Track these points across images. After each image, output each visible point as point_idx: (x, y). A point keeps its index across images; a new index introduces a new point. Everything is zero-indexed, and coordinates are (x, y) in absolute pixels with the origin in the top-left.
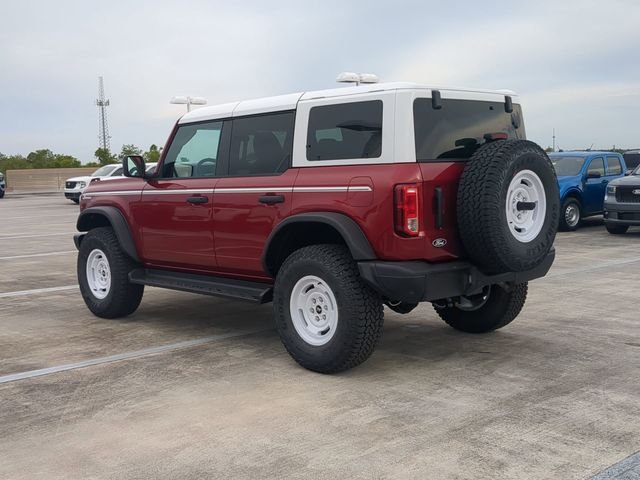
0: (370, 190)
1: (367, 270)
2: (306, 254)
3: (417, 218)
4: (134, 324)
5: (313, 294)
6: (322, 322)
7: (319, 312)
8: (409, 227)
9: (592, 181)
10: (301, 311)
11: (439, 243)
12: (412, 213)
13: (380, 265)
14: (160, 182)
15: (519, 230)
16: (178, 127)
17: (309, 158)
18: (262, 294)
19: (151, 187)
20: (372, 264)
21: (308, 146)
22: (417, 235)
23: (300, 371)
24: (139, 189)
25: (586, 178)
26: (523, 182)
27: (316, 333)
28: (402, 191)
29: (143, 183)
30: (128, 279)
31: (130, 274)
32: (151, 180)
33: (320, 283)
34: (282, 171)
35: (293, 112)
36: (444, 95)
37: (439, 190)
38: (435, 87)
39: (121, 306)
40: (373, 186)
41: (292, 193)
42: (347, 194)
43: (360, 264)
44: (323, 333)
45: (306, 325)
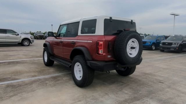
1: (89, 63)
2: (77, 57)
3: (102, 50)
4: (51, 68)
5: (79, 67)
6: (80, 74)
7: (80, 72)
8: (100, 52)
9: (158, 41)
10: (76, 71)
11: (109, 56)
12: (101, 48)
13: (92, 62)
14: (57, 38)
15: (131, 54)
16: (60, 26)
17: (81, 33)
20: (90, 61)
21: (81, 30)
22: (102, 54)
23: (75, 85)
25: (157, 40)
26: (133, 42)
28: (99, 43)
29: (54, 38)
30: (49, 58)
31: (50, 57)
32: (56, 37)
34: (76, 36)
35: (79, 22)
36: (113, 18)
37: (110, 43)
38: (111, 16)
39: (49, 64)
40: (92, 41)
41: (77, 42)
42: (87, 42)
43: (87, 61)
44: (80, 77)
45: (77, 74)
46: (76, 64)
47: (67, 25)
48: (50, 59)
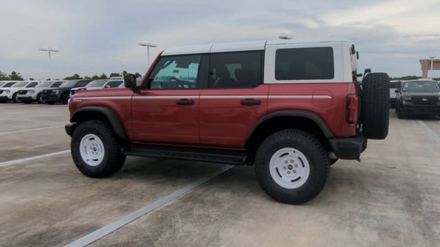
0: (330, 97)
1: (334, 144)
5: (286, 158)
6: (292, 174)
7: (290, 169)
10: (277, 169)
16: (160, 57)
17: (277, 78)
18: (244, 160)
19: (135, 94)
21: (276, 72)
23: (278, 205)
24: (129, 96)
27: (289, 181)
29: (130, 92)
32: (136, 90)
33: (294, 152)
35: (261, 53)
40: (332, 96)
41: (268, 99)
42: (313, 99)
43: (330, 140)
44: (293, 181)
45: (281, 177)
46: (277, 152)
47: (200, 56)
48: (125, 153)
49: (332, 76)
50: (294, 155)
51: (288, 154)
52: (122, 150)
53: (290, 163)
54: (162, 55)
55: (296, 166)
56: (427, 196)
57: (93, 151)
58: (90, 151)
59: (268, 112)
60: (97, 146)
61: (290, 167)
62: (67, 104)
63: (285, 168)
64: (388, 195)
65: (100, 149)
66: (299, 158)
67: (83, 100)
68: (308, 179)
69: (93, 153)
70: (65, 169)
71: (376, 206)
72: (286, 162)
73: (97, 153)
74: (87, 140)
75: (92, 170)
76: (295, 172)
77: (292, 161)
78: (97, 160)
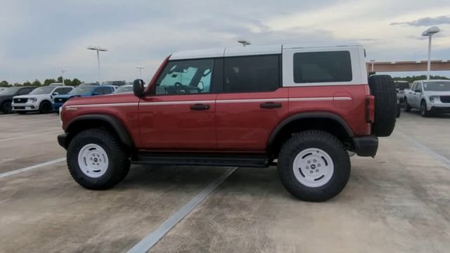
0: (350, 98)
5: (308, 158)
6: (315, 173)
7: (313, 168)
10: (300, 169)
16: (168, 63)
17: (296, 81)
18: (266, 162)
19: (142, 100)
24: (135, 103)
27: (312, 180)
28: (369, 99)
32: (142, 96)
33: (318, 152)
35: (279, 56)
40: (352, 97)
41: (288, 102)
42: (333, 101)
44: (316, 180)
45: (304, 176)
47: (213, 60)
48: (130, 162)
49: (350, 79)
50: (317, 154)
51: (311, 154)
52: (130, 159)
53: (312, 163)
54: (170, 59)
55: (319, 165)
56: (428, 186)
57: (95, 162)
58: (89, 162)
59: (290, 115)
60: (98, 156)
61: (313, 167)
62: (58, 112)
63: (307, 168)
64: (394, 187)
65: (103, 160)
66: (322, 157)
67: (78, 108)
68: (333, 176)
69: (94, 164)
70: (56, 183)
71: (391, 198)
72: (309, 162)
73: (98, 164)
74: (87, 151)
75: (95, 182)
76: (317, 171)
77: (315, 161)
78: (99, 171)
